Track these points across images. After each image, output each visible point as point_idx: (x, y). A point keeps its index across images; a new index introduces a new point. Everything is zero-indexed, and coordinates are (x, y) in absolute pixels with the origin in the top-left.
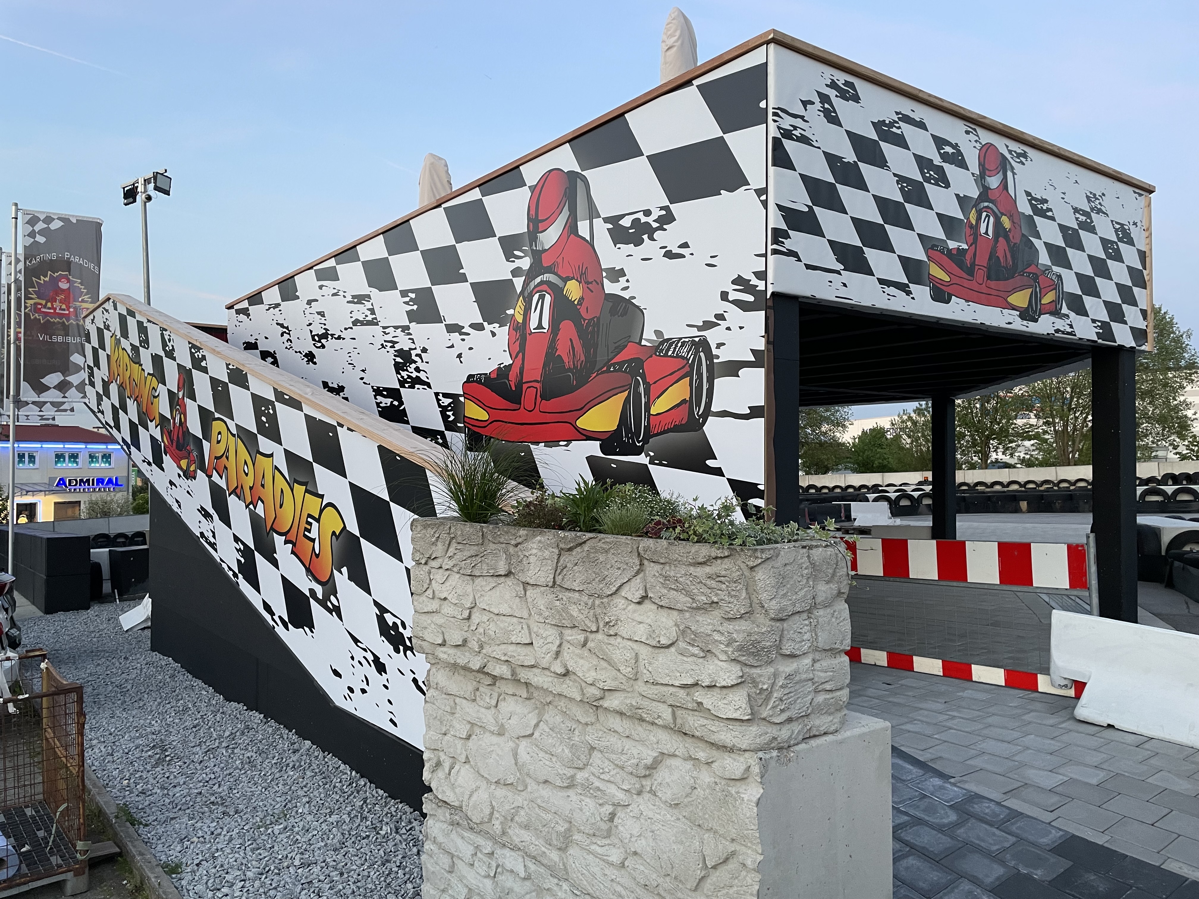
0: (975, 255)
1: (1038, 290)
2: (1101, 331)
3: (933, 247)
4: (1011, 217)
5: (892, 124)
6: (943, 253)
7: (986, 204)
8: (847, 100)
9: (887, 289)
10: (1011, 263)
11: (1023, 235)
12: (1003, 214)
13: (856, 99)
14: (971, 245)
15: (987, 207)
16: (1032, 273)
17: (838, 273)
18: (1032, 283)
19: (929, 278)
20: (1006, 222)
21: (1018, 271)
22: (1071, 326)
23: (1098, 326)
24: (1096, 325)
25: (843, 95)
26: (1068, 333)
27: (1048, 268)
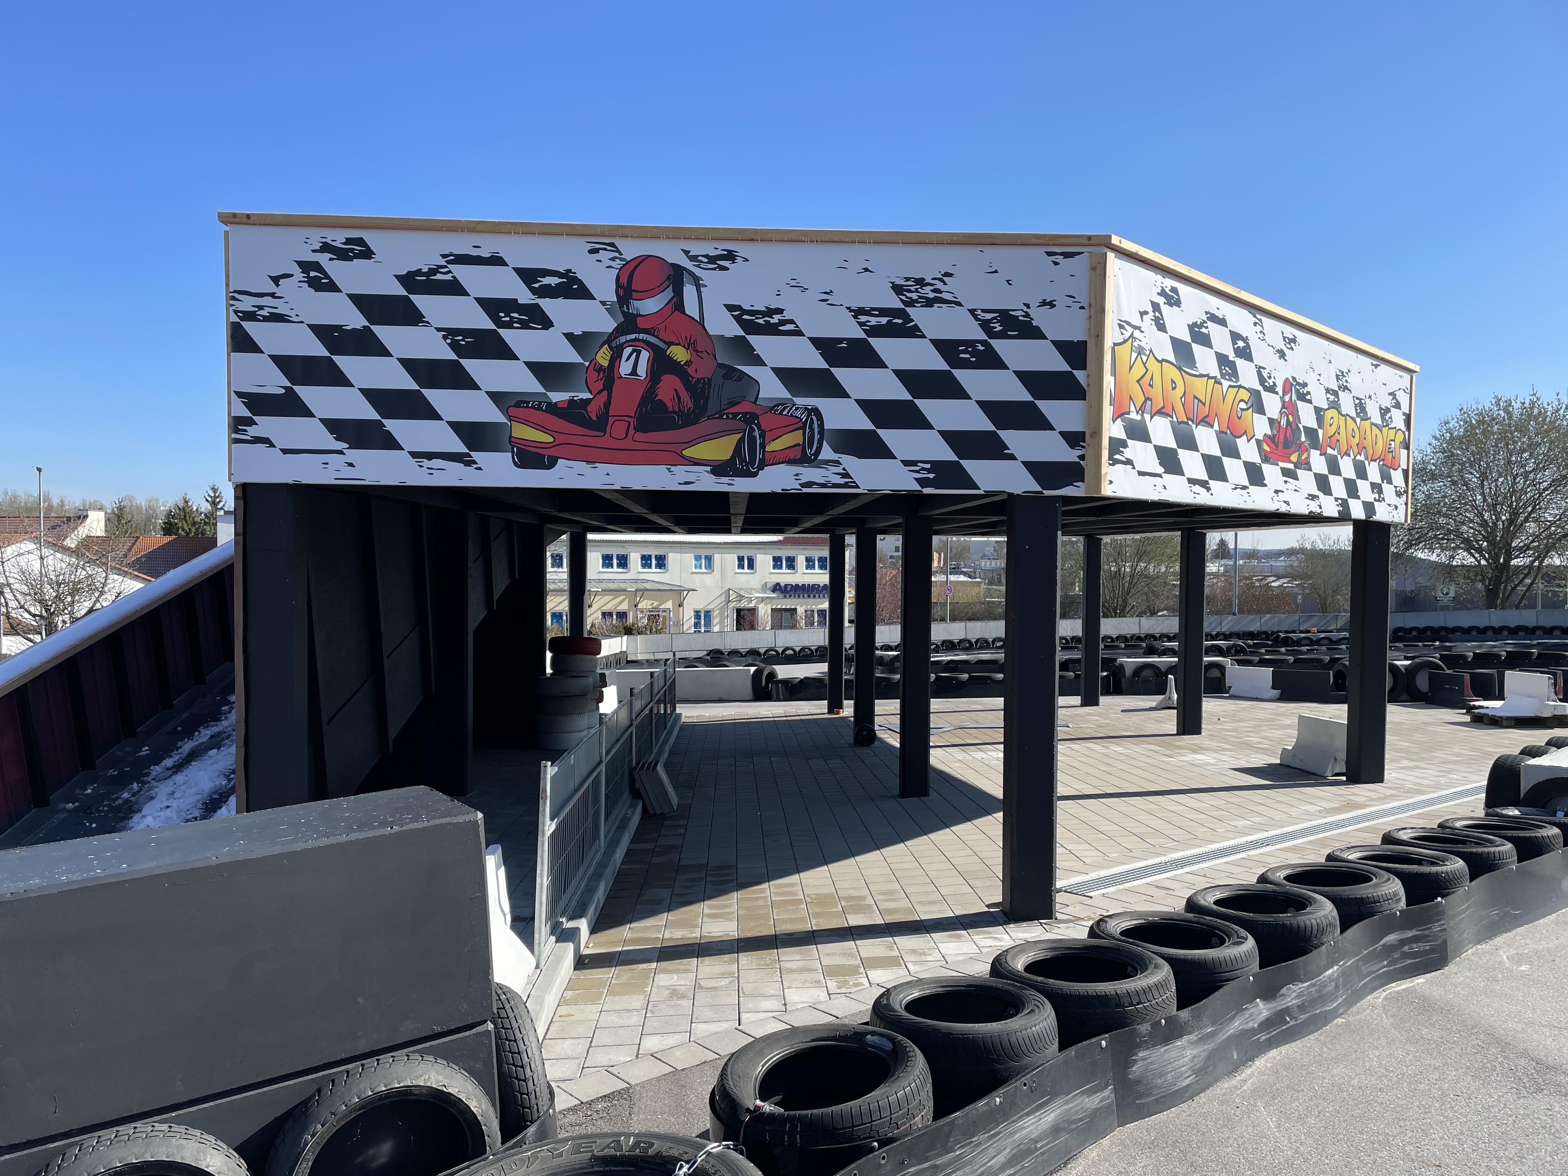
0: (607, 405)
1: (757, 433)
2: (932, 476)
3: (518, 405)
4: (689, 345)
5: (434, 271)
6: (540, 409)
7: (633, 336)
8: (351, 259)
9: (426, 463)
10: (690, 405)
11: (720, 366)
12: (670, 344)
13: (367, 254)
14: (599, 392)
15: (636, 340)
16: (739, 413)
17: (340, 452)
18: (743, 425)
19: (510, 442)
20: (679, 354)
21: (708, 414)
22: (846, 475)
23: (923, 469)
24: (917, 468)
25: (342, 255)
26: (836, 486)
27: (782, 403)
